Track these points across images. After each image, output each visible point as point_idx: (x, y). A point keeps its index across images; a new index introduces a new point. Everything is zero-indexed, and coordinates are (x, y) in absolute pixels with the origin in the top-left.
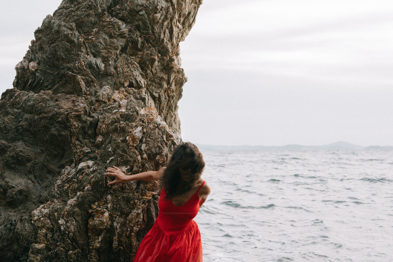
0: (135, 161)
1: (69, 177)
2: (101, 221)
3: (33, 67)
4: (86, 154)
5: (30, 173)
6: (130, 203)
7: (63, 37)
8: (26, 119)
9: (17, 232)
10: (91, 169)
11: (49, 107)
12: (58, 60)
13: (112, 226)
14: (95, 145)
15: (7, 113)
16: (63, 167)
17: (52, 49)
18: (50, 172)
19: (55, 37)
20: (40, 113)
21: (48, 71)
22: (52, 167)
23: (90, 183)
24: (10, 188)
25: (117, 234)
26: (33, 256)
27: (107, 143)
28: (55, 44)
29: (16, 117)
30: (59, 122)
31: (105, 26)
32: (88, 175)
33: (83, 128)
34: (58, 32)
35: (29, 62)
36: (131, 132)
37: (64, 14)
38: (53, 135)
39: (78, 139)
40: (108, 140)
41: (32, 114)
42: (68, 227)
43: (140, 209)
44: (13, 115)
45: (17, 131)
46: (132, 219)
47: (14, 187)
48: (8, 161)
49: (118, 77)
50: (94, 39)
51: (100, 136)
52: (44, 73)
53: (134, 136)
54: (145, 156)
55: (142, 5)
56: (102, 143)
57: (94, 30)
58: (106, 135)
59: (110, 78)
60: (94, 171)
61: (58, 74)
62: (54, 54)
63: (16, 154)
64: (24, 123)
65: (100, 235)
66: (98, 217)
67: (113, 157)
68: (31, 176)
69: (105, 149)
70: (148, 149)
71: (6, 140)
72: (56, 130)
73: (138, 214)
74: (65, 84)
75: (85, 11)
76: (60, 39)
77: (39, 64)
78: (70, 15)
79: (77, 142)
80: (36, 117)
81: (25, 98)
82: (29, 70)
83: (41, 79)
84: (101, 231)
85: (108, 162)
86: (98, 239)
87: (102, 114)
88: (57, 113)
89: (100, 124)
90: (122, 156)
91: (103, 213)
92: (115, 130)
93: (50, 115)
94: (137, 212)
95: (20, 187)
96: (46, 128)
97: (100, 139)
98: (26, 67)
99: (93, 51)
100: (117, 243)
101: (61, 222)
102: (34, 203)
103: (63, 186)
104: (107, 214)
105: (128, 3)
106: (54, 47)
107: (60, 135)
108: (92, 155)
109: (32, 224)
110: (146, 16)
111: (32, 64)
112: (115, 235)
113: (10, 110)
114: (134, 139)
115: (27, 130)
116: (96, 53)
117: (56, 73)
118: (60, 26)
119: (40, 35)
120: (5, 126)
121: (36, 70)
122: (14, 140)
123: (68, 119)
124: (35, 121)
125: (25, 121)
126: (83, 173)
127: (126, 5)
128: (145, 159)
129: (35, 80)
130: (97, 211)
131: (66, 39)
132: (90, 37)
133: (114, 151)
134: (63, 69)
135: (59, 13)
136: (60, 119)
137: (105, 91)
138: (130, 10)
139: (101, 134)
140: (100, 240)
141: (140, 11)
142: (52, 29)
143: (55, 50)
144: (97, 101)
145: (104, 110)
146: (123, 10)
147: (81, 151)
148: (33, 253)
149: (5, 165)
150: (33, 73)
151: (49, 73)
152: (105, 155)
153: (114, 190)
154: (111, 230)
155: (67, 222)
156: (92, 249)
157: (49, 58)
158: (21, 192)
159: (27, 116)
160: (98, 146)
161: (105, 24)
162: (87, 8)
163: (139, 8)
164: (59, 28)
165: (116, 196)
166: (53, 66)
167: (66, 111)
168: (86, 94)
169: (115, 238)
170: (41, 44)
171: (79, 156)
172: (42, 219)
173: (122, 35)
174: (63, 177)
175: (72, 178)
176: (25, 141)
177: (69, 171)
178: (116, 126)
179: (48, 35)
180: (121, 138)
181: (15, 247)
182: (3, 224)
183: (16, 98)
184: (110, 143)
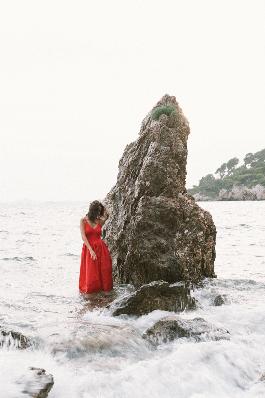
0: (204, 229)
1: (180, 237)
2: (199, 257)
3: (148, 184)
4: (184, 227)
5: (165, 237)
6: (206, 248)
7: (160, 169)
8: (159, 211)
9: (178, 264)
10: (189, 233)
11: (167, 205)
12: (159, 180)
13: (203, 259)
14: (185, 222)
15: (149, 208)
16: (175, 233)
17: (157, 176)
18: (169, 236)
19: (156, 169)
20: (164, 208)
21: (155, 186)
22: (170, 233)
23: (191, 240)
24: (162, 245)
25: (205, 262)
26: (186, 274)
27: (191, 221)
28: (157, 173)
29: (154, 210)
30: (173, 212)
31: (171, 163)
32: (188, 236)
33: (181, 214)
34: (157, 167)
35: (145, 182)
36: (200, 215)
37: (155, 157)
38: (171, 218)
39: (180, 220)
40: (191, 220)
41: (160, 208)
42: (191, 260)
43: (210, 250)
44: (152, 209)
45: (156, 216)
46: (208, 255)
47: (163, 244)
48: (156, 231)
49: (178, 188)
50: (169, 170)
51: (188, 218)
52: (153, 187)
53: (202, 218)
54: (207, 226)
55: (180, 152)
56: (189, 221)
57: (167, 165)
58: (190, 217)
59: (176, 188)
60: (190, 234)
61: (159, 187)
62: (157, 178)
63: (159, 228)
64: (159, 213)
65: (199, 263)
66: (198, 255)
67: (196, 228)
68: (165, 238)
69: (191, 224)
70: (207, 223)
71: (152, 221)
72: (172, 216)
73: (210, 253)
74: (166, 193)
75: (165, 156)
76: (158, 170)
77: (150, 183)
78: (158, 157)
79: (179, 221)
80: (163, 210)
81: (153, 200)
82: (146, 186)
83: (152, 191)
84: (199, 261)
85: (194, 230)
86: (199, 265)
87: (185, 207)
88: (172, 208)
89: (185, 212)
90: (200, 227)
91: (199, 253)
92: (194, 215)
93: (169, 208)
94: (210, 252)
95: (165, 244)
96: (168, 215)
97: (188, 219)
98: (143, 184)
99: (170, 176)
100: (205, 266)
101: (188, 258)
102: (171, 250)
103: (179, 242)
104: (201, 254)
105: (174, 150)
106: (157, 174)
107: (173, 218)
108: (186, 227)
109: (179, 260)
110: (182, 157)
111: (148, 183)
112: (204, 263)
113: (149, 206)
114: (202, 219)
115: (160, 216)
116: (171, 177)
117: (158, 187)
118: (157, 164)
119: (149, 169)
120: (151, 215)
121: (150, 186)
122: (155, 221)
123: (176, 210)
124: (163, 212)
125: (158, 212)
126: (187, 235)
127: (173, 152)
128: (207, 228)
129: (149, 190)
130: (197, 252)
131: (161, 170)
132: (167, 169)
133: (196, 224)
134: (162, 185)
135: (152, 156)
136: (173, 211)
137: (181, 196)
138: (176, 154)
139: (188, 217)
140: (200, 265)
141: (180, 155)
142: (153, 165)
143: (158, 176)
144: (182, 201)
145: (185, 205)
146: (172, 154)
147: (182, 225)
148: (185, 273)
149: (154, 234)
150: (148, 187)
151: (155, 187)
152: (192, 227)
153: (200, 243)
154: (203, 261)
155: (190, 258)
156: (198, 270)
157: (155, 180)
158: (166, 246)
159: (158, 209)
160: (187, 223)
161: (171, 162)
162: (165, 154)
163: (180, 153)
164: (157, 165)
165: (201, 245)
166: (157, 184)
167: (175, 207)
168: (175, 198)
169: (205, 264)
170: (150, 173)
171: (181, 228)
172: (183, 257)
173: (177, 168)
174: (177, 238)
175: (182, 238)
176: (159, 222)
177: (178, 235)
178: (194, 213)
179: (152, 168)
180: (198, 219)
181: (179, 271)
182: (167, 261)
183: (150, 200)
184: (192, 221)
